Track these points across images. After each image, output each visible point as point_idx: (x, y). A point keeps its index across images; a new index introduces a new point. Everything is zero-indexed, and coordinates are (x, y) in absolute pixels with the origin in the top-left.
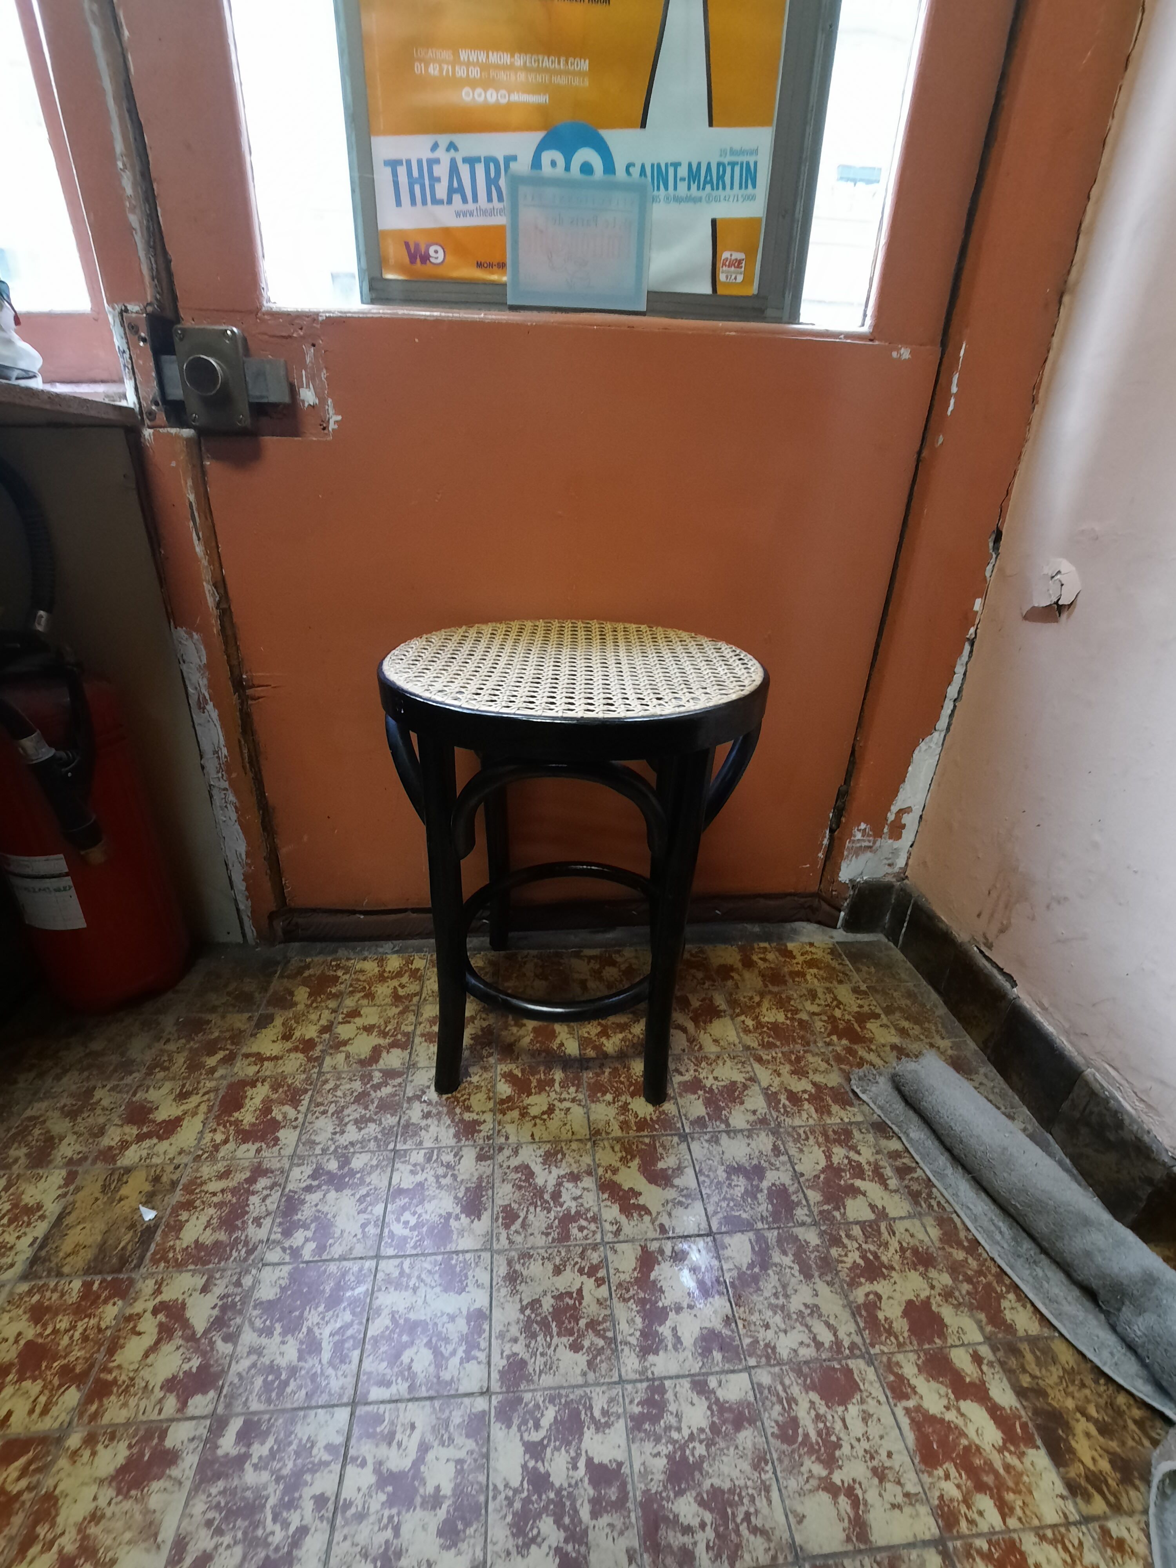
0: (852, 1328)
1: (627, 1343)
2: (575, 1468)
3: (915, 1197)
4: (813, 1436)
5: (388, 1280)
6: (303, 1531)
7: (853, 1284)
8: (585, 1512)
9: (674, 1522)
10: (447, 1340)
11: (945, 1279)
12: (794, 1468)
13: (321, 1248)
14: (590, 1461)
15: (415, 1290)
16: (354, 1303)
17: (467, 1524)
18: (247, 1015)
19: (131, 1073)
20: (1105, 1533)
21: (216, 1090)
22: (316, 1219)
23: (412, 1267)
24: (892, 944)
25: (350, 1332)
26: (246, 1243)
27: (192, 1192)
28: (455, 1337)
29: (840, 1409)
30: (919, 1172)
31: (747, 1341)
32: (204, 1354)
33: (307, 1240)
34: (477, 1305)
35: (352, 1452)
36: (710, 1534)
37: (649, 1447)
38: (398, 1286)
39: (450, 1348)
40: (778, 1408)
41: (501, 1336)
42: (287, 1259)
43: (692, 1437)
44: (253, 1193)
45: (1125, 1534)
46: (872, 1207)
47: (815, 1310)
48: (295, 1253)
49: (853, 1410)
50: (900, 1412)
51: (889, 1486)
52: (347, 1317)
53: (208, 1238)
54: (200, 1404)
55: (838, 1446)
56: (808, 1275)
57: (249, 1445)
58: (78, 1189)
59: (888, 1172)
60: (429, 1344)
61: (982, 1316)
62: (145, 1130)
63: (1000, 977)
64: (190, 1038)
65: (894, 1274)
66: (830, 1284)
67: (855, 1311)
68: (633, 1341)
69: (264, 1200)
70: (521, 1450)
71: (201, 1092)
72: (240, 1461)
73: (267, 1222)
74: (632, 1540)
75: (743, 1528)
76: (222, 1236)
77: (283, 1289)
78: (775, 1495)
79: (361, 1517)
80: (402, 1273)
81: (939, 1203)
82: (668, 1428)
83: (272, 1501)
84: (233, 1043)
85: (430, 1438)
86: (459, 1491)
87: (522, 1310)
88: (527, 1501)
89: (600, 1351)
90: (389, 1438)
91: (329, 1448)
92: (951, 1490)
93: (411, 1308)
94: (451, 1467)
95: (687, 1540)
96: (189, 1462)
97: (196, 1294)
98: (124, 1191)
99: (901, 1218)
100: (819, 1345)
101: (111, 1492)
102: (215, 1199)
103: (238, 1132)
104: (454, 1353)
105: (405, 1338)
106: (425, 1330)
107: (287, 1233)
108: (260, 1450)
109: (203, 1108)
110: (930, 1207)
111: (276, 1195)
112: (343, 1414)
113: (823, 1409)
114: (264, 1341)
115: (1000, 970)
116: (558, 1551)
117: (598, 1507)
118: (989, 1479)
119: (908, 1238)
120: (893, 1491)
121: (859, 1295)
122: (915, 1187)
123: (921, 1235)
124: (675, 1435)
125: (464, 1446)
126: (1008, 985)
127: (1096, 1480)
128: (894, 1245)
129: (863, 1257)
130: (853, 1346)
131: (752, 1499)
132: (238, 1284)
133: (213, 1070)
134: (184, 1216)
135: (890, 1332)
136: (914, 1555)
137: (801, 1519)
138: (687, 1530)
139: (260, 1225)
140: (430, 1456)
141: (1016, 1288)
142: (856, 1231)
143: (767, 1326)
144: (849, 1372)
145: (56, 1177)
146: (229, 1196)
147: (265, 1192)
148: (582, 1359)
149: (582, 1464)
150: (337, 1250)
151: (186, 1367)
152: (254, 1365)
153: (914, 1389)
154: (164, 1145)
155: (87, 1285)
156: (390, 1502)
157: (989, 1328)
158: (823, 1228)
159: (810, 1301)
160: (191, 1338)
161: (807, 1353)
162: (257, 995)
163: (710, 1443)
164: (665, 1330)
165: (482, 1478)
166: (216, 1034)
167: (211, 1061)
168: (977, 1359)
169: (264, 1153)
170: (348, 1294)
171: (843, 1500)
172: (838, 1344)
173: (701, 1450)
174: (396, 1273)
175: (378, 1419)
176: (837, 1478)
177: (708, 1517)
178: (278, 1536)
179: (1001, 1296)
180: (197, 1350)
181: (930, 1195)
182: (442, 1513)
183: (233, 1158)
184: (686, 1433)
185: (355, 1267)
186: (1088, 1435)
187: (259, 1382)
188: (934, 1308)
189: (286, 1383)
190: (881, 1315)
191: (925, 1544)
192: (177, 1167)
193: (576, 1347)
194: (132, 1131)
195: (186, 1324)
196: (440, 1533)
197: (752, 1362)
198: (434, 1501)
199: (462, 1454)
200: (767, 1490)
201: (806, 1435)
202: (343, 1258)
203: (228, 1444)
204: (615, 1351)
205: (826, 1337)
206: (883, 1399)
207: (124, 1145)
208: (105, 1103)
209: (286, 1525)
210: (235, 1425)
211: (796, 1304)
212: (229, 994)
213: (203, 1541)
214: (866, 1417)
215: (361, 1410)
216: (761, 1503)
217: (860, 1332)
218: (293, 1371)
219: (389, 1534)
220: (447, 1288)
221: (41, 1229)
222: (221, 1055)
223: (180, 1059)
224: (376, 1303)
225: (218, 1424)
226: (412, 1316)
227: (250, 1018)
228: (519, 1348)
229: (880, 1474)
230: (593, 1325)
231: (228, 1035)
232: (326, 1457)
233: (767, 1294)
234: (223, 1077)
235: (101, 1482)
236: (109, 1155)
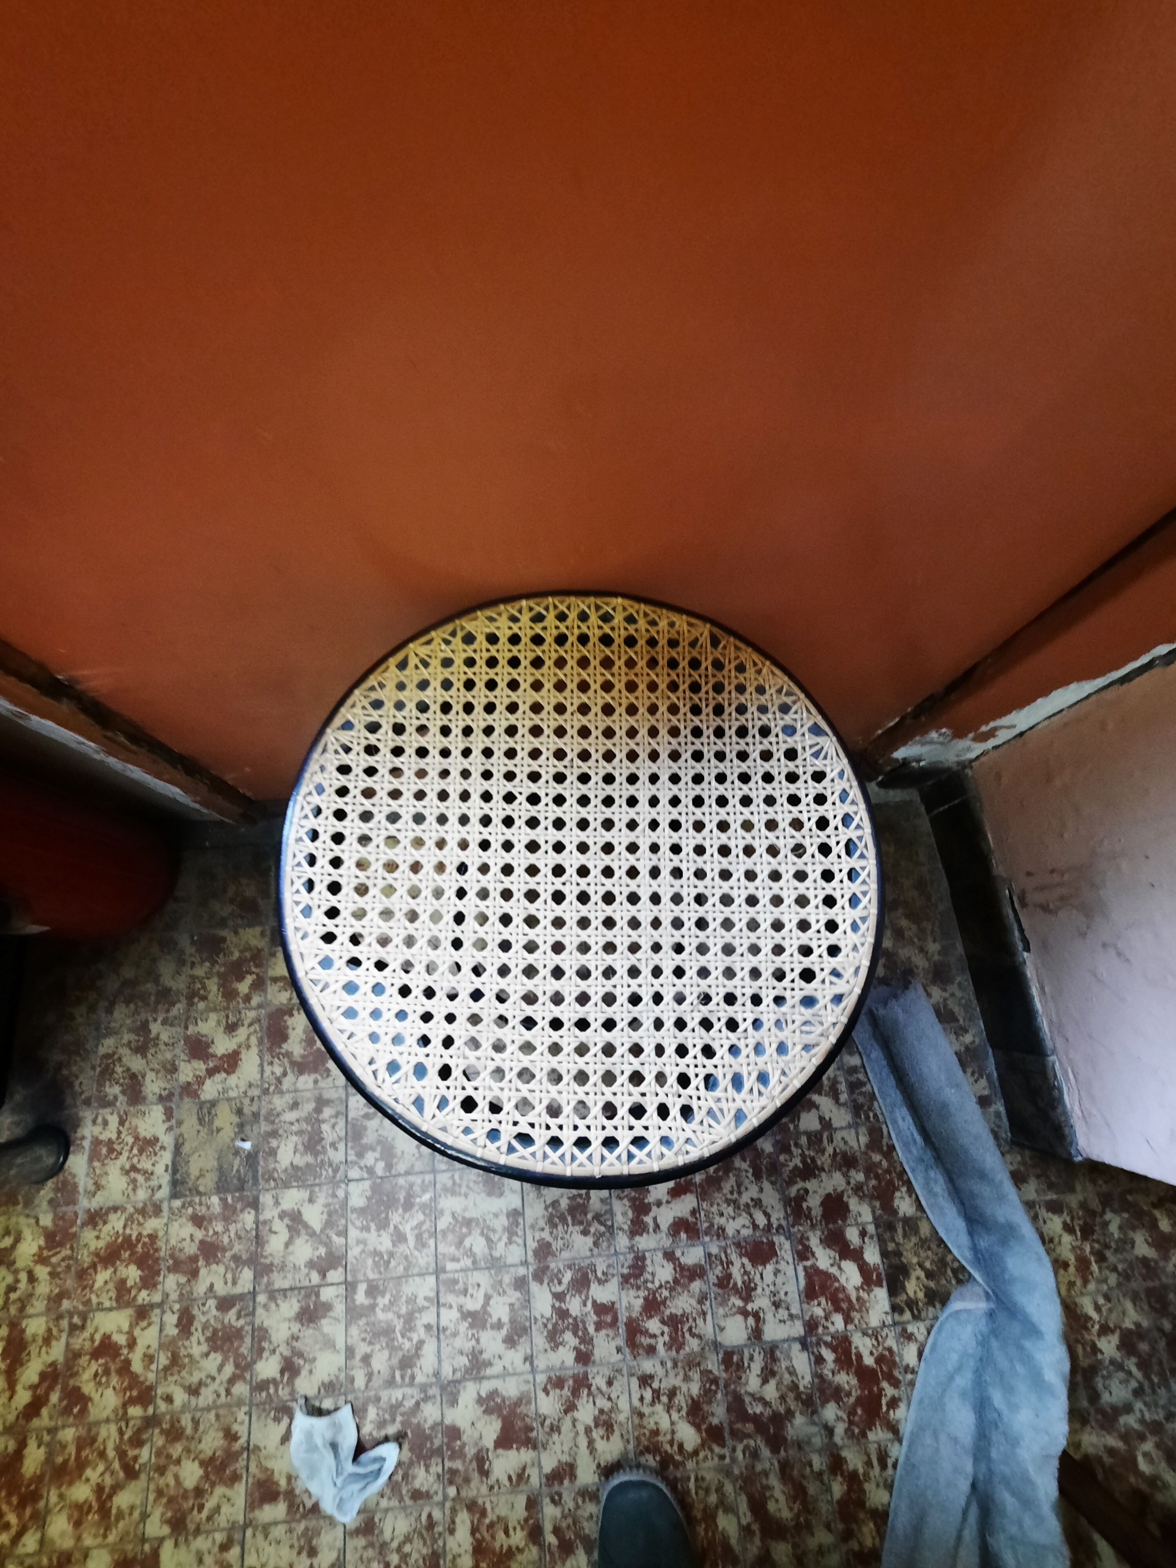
0: (782, 1215)
1: (621, 1229)
2: (585, 1305)
3: (857, 1109)
4: (740, 1284)
5: (445, 1189)
6: (421, 1343)
7: (791, 1182)
8: (591, 1329)
9: (646, 1333)
10: (494, 1231)
11: (860, 1177)
12: (724, 1303)
13: (389, 1166)
14: (594, 1302)
15: (466, 1196)
16: (424, 1207)
17: (520, 1337)
18: (258, 929)
19: (174, 1004)
20: (905, 1330)
21: (258, 1020)
22: (379, 1142)
23: (461, 1178)
24: (923, 809)
25: (424, 1227)
26: (330, 1165)
27: (273, 1122)
28: (499, 1229)
29: (760, 1268)
30: (868, 1086)
31: (706, 1225)
32: (326, 1245)
33: (376, 1160)
34: (513, 1206)
35: (442, 1301)
36: (666, 1338)
37: (632, 1293)
38: (453, 1193)
39: (497, 1236)
40: (720, 1268)
41: (532, 1227)
42: (366, 1175)
43: (661, 1286)
44: (324, 1121)
45: (916, 1331)
46: (821, 1119)
47: (758, 1203)
48: (370, 1170)
49: (770, 1268)
50: (800, 1269)
51: (780, 1310)
52: (420, 1217)
53: (301, 1160)
54: (335, 1275)
55: (755, 1289)
56: (757, 1176)
57: (375, 1298)
58: (180, 1123)
59: (843, 1087)
60: (482, 1234)
61: (877, 1204)
62: (211, 1065)
63: (1017, 933)
64: (214, 963)
65: (823, 1175)
66: (772, 1183)
67: (787, 1202)
68: (626, 1227)
69: (333, 1127)
70: (550, 1296)
71: (246, 1023)
72: (373, 1307)
73: (341, 1146)
74: (620, 1341)
75: (687, 1335)
76: (309, 1159)
77: (369, 1199)
78: (709, 1317)
79: (455, 1335)
80: (454, 1183)
81: (875, 1115)
82: (646, 1281)
83: (398, 1328)
84: (256, 966)
85: (490, 1291)
86: (512, 1321)
87: (546, 1208)
88: (555, 1325)
89: (602, 1235)
90: (465, 1292)
91: (426, 1299)
92: (819, 1312)
93: (465, 1209)
94: (507, 1309)
95: (652, 1341)
96: (339, 1308)
97: (306, 1204)
98: (217, 1123)
99: (842, 1128)
100: (755, 1226)
101: (298, 1326)
102: (295, 1128)
103: (293, 1064)
104: (500, 1239)
105: (464, 1230)
106: (478, 1224)
107: (360, 1155)
108: (383, 1301)
109: (254, 1040)
110: (868, 1118)
111: (341, 1123)
112: (431, 1280)
113: (749, 1267)
114: (365, 1235)
115: (1021, 930)
116: (575, 1348)
117: (599, 1327)
118: (844, 1306)
119: (841, 1145)
120: (783, 1313)
121: (793, 1191)
122: (861, 1100)
123: (853, 1143)
124: (650, 1285)
125: (514, 1296)
126: (1020, 946)
127: (911, 1304)
128: (830, 1150)
129: (803, 1161)
130: (780, 1226)
131: (695, 1320)
132: (334, 1195)
133: (247, 999)
134: (274, 1143)
135: (809, 1217)
136: (786, 1346)
137: (722, 1329)
138: (654, 1336)
139: (336, 1149)
140: (492, 1302)
141: (909, 1184)
142: (804, 1140)
143: (722, 1215)
144: (772, 1244)
145: (157, 1112)
146: (304, 1126)
147: (333, 1121)
148: (589, 1240)
149: (589, 1304)
150: (401, 1167)
151: (317, 1253)
152: (363, 1251)
153: (813, 1254)
154: (233, 1080)
155: (224, 1201)
156: (472, 1326)
157: (879, 1212)
158: (778, 1138)
159: (755, 1196)
160: (312, 1234)
161: (745, 1232)
162: (260, 901)
163: (672, 1289)
164: (648, 1219)
165: (527, 1313)
166: (236, 955)
167: (243, 987)
168: (863, 1234)
169: (322, 1084)
170: (418, 1200)
171: (751, 1321)
172: (769, 1225)
173: (665, 1293)
174: (450, 1184)
175: (455, 1282)
176: (749, 1307)
177: (666, 1329)
178: (407, 1345)
179: (898, 1189)
180: (321, 1242)
181: (870, 1108)
182: (504, 1332)
183: (296, 1091)
184: (657, 1284)
185: (417, 1180)
186: (918, 1278)
187: (370, 1262)
188: (845, 1199)
189: (389, 1262)
190: (805, 1205)
191: (795, 1339)
192: (252, 1100)
193: (585, 1233)
194: (200, 1067)
195: (306, 1226)
196: (504, 1341)
197: (707, 1239)
198: (499, 1325)
199: (513, 1300)
200: (704, 1314)
201: (735, 1284)
202: (407, 1173)
203: (361, 1297)
204: (612, 1234)
205: (761, 1221)
206: (791, 1261)
207: (200, 1081)
208: (164, 1037)
209: (410, 1339)
210: (362, 1288)
211: (745, 1198)
212: (232, 901)
213: (362, 1349)
214: (777, 1272)
215: (443, 1277)
216: (700, 1322)
217: (786, 1217)
218: (391, 1255)
219: (473, 1342)
220: (490, 1194)
221: (166, 1157)
222: (249, 979)
223: (213, 986)
224: (440, 1207)
225: (350, 1287)
226: (467, 1215)
227: (263, 934)
228: (546, 1235)
229: (777, 1305)
230: (597, 1217)
231: (248, 955)
232: (426, 1304)
233: (725, 1191)
234: (260, 1006)
235: (290, 1320)
236: (190, 1090)
